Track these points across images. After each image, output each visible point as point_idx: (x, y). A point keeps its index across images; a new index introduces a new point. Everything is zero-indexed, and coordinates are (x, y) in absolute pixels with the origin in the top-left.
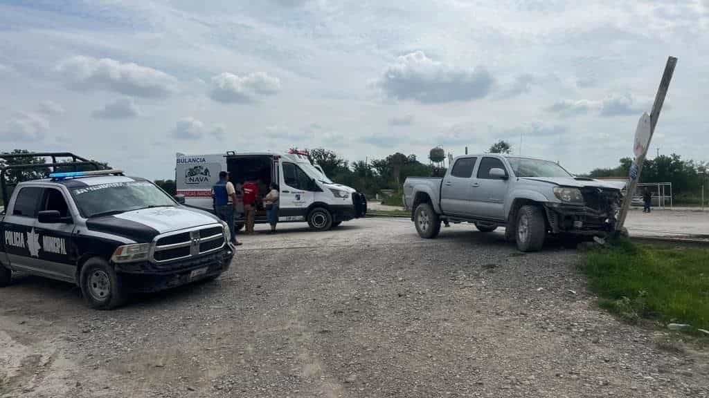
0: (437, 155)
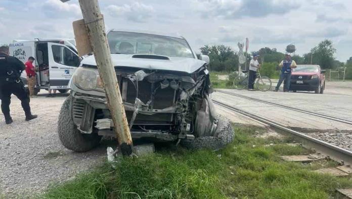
0: (291, 49)
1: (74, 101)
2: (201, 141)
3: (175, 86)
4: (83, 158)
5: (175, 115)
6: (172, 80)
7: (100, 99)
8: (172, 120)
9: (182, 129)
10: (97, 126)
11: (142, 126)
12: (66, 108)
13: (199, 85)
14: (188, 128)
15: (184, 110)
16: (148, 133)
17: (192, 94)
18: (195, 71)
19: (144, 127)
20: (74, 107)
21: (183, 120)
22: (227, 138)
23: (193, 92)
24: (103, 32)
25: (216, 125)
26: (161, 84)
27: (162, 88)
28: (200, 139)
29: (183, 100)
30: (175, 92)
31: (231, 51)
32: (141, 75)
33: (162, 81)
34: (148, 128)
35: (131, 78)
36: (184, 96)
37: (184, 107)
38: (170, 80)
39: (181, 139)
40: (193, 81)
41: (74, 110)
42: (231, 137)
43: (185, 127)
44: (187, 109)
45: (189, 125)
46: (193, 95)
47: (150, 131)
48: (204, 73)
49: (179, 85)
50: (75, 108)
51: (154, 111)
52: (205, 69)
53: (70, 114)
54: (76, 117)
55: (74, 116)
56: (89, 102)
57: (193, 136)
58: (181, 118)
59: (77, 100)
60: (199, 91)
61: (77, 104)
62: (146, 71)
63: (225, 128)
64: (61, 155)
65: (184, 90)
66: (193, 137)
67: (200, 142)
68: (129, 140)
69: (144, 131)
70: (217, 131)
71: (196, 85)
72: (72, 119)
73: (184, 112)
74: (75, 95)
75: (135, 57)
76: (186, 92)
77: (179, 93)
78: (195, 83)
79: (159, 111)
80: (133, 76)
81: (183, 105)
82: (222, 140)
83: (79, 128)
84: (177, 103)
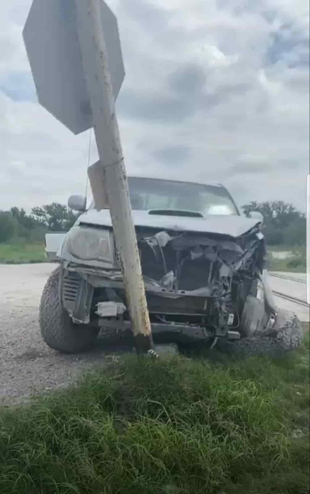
1: (65, 276)
2: (249, 343)
3: (212, 256)
4: (75, 360)
5: (211, 300)
6: (207, 246)
7: (104, 272)
8: (205, 308)
9: (221, 322)
10: (99, 312)
11: (161, 316)
12: (52, 286)
13: (249, 255)
14: (231, 320)
15: (224, 292)
16: (169, 325)
17: (237, 269)
18: (243, 235)
19: (164, 317)
20: (65, 284)
21: (223, 307)
22: (291, 340)
23: (239, 265)
24: (123, 175)
25: (273, 321)
26: (192, 252)
27: (193, 258)
28: (248, 341)
29: (223, 277)
30: (212, 265)
31: (294, 211)
32: (164, 238)
33: (193, 248)
34: (170, 318)
35: (150, 242)
36: (225, 271)
37: (226, 288)
38: (204, 248)
39: (219, 336)
40: (239, 249)
41: (64, 288)
42: (297, 339)
43: (226, 318)
44: (229, 291)
45: (233, 315)
46: (239, 271)
47: (173, 324)
48: (256, 238)
49: (218, 254)
50: (66, 286)
51: (179, 292)
52: (258, 232)
53: (59, 295)
54: (66, 299)
55: (64, 297)
56: (86, 278)
57: (237, 333)
58: (221, 304)
59: (70, 273)
60: (249, 265)
61: (68, 280)
62: (171, 232)
63: (287, 325)
64: (40, 357)
65: (225, 262)
66: (237, 335)
67: (247, 345)
68: (147, 328)
69: (163, 323)
70: (276, 328)
71: (243, 256)
72: (62, 302)
73: (225, 295)
74: (69, 266)
75: (152, 213)
76: (228, 265)
77: (217, 266)
78: (243, 252)
79: (187, 293)
80: (152, 239)
81: (224, 285)
82: (282, 341)
83: (71, 315)
84: (213, 282)
